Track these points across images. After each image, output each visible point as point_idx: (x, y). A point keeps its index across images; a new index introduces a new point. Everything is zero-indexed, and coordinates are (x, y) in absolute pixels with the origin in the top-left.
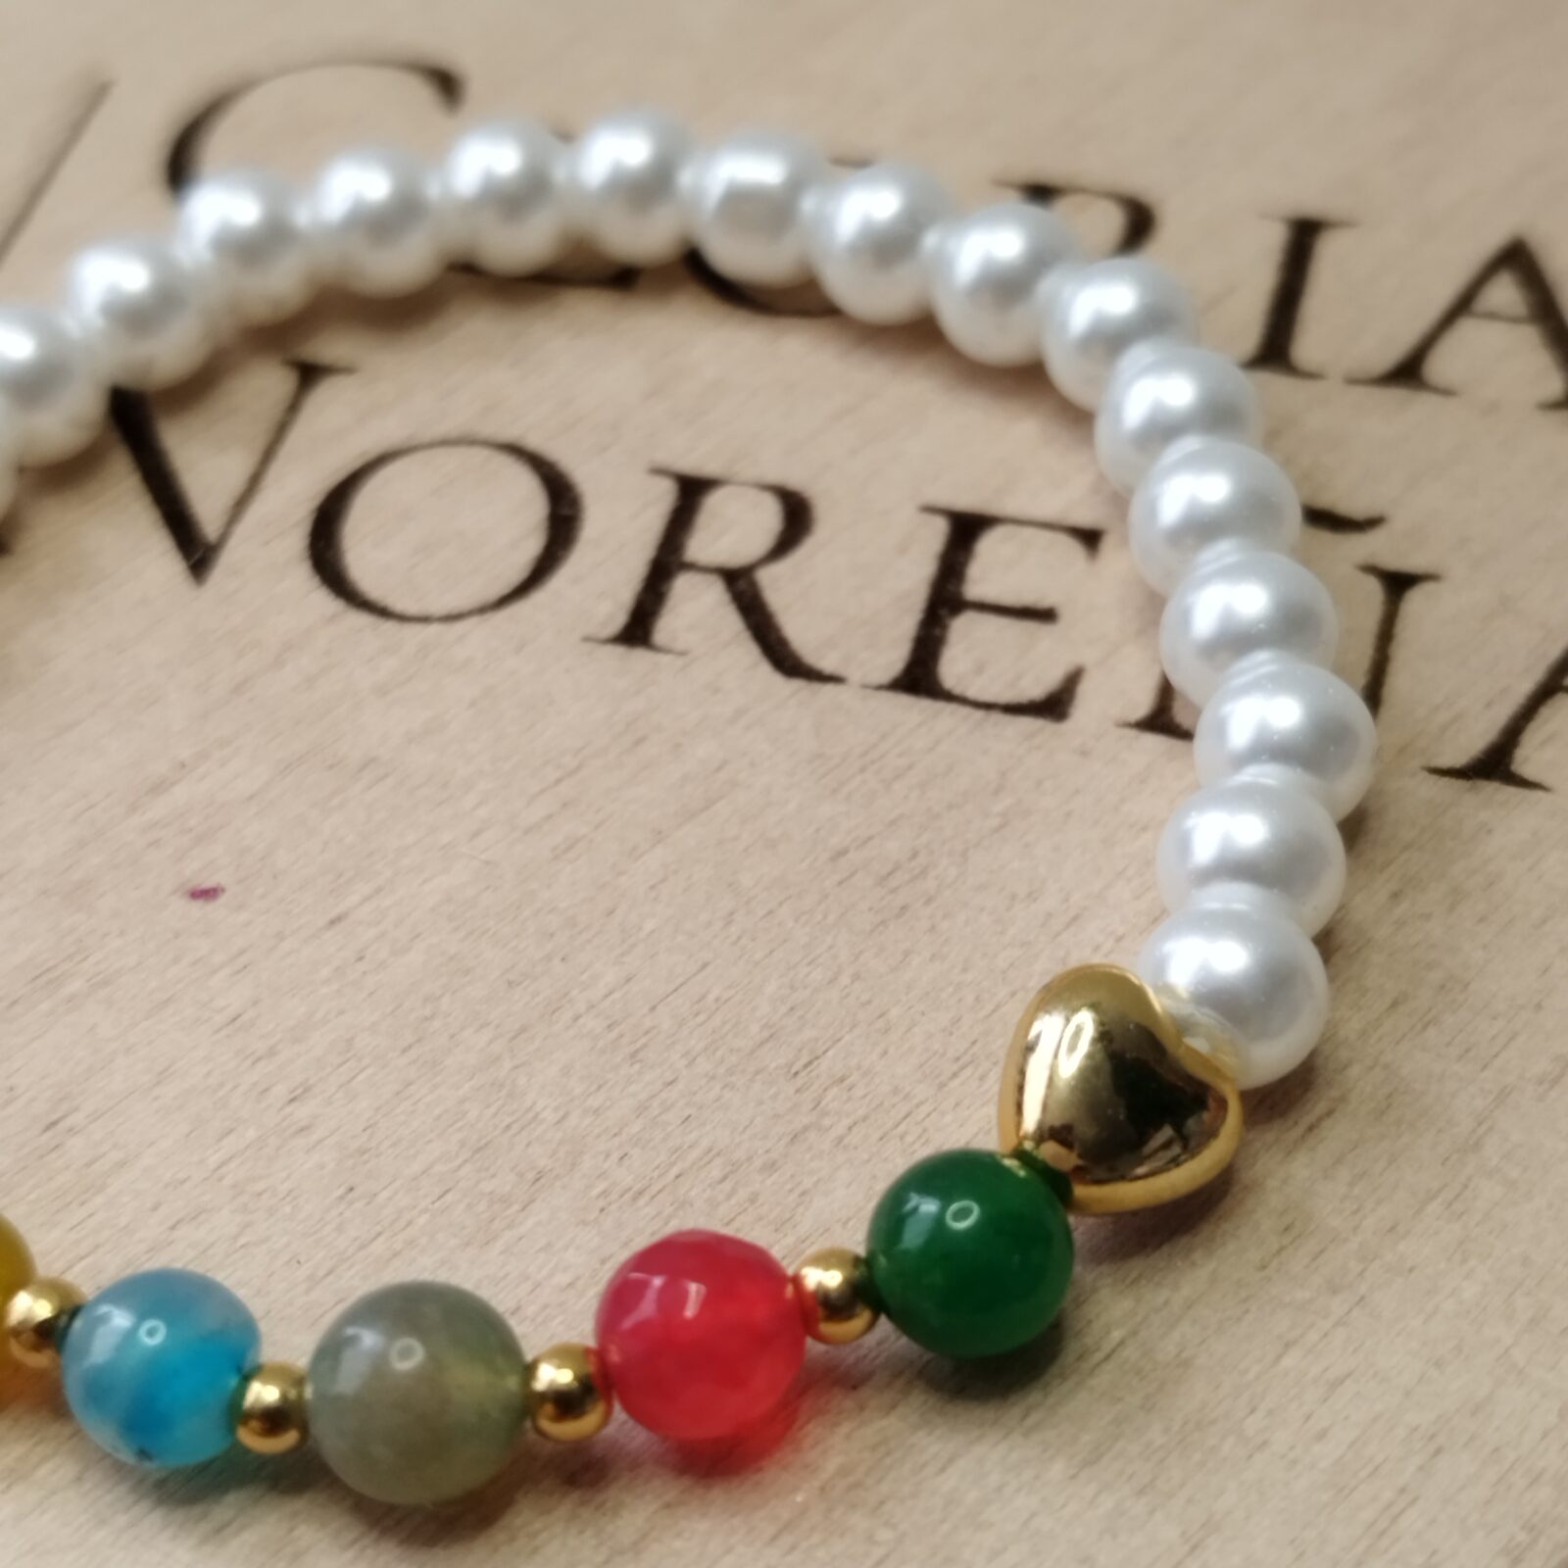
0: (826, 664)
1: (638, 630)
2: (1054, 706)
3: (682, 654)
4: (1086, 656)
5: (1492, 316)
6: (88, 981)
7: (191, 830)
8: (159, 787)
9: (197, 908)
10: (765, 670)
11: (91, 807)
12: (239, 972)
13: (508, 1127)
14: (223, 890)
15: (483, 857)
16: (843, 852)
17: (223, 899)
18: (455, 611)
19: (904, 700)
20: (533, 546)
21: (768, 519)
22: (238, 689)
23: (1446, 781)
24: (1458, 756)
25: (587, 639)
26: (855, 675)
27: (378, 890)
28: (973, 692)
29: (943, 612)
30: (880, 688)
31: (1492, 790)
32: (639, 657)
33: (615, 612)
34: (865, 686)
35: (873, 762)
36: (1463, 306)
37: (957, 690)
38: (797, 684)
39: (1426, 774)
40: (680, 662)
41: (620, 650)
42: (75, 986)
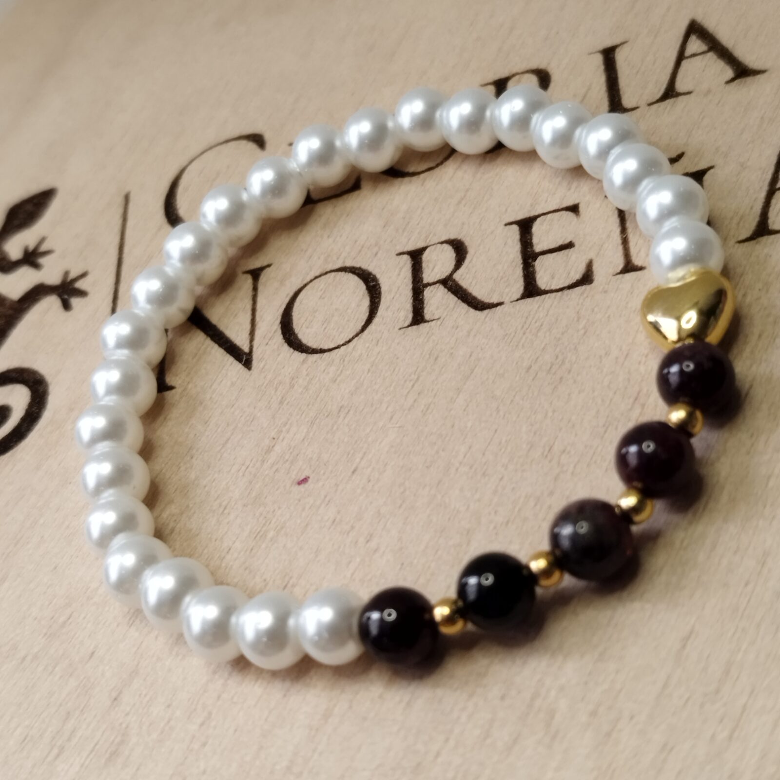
0: (494, 300)
1: (418, 317)
2: (587, 278)
3: (438, 319)
4: (591, 255)
5: (694, 55)
6: (274, 530)
7: (287, 460)
8: (269, 450)
9: (302, 488)
10: (472, 311)
11: (247, 468)
12: (327, 505)
13: (449, 519)
14: (309, 477)
15: (397, 425)
16: (530, 367)
17: (310, 481)
18: (347, 340)
19: (529, 301)
20: (366, 302)
21: (449, 254)
22: (281, 403)
23: (746, 244)
24: (747, 233)
25: (400, 329)
26: (506, 300)
27: (365, 453)
28: (553, 287)
29: (530, 261)
30: (517, 300)
31: (766, 240)
32: (423, 326)
33: (407, 314)
34: (511, 302)
35: (527, 329)
36: (681, 57)
37: (547, 289)
38: (486, 312)
39: (738, 244)
40: (439, 322)
41: (415, 327)
42: (271, 534)
